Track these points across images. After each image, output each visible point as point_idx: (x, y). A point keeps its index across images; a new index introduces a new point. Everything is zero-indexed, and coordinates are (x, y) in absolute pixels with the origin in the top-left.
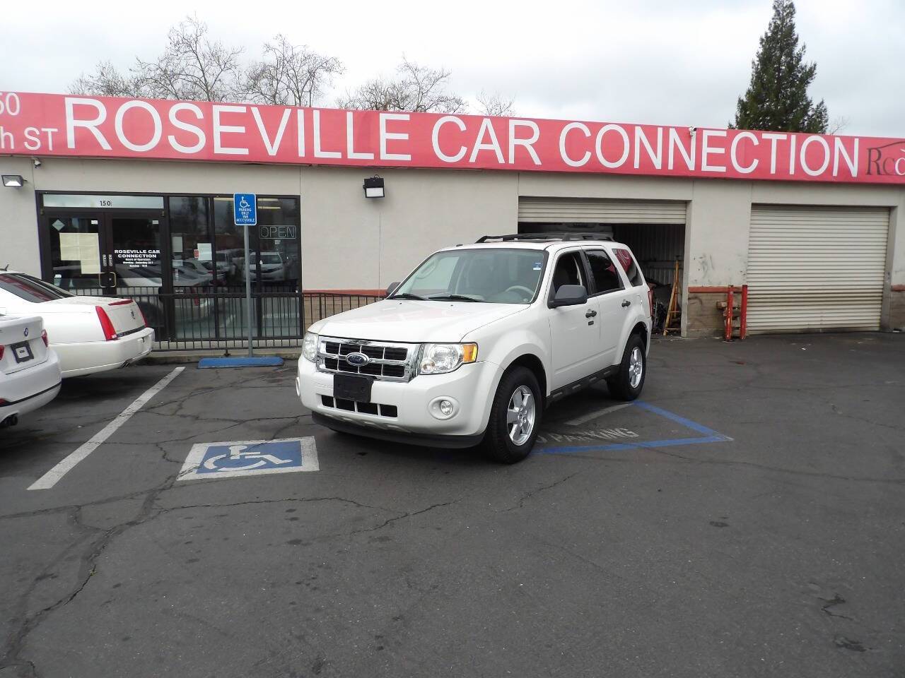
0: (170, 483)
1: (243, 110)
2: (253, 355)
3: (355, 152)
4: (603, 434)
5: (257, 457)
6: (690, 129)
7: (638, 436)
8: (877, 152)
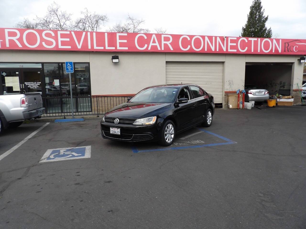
0: (36, 163)
1: (68, 33)
2: (74, 118)
3: (108, 46)
4: (192, 142)
5: (70, 153)
6: (224, 37)
7: (204, 142)
8: (288, 44)
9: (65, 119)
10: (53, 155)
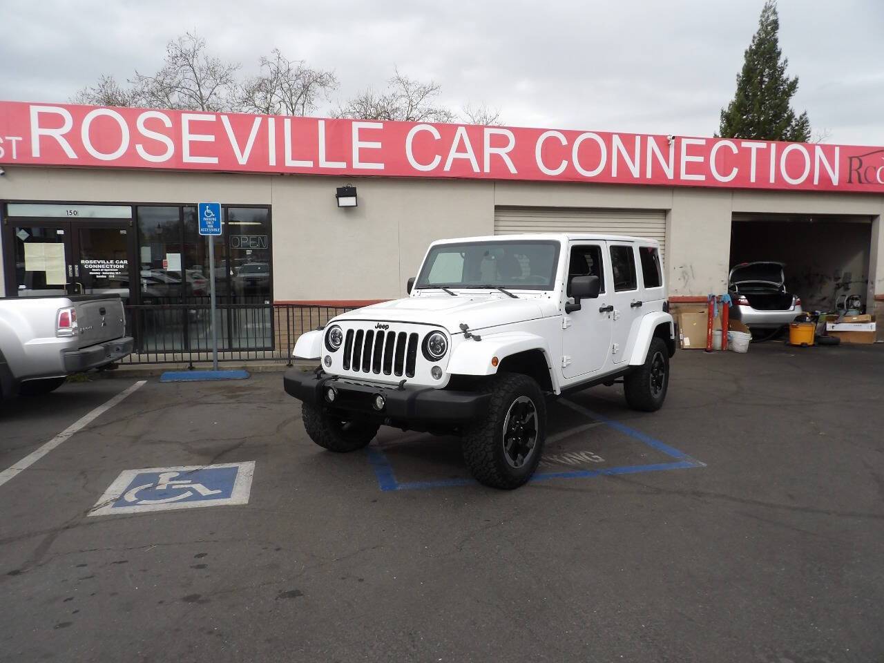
0: (79, 519)
1: (212, 118)
2: (218, 369)
3: (327, 160)
4: (566, 458)
5: (186, 486)
6: (669, 138)
7: (603, 460)
8: (858, 161)
9: (192, 372)
10: (135, 490)
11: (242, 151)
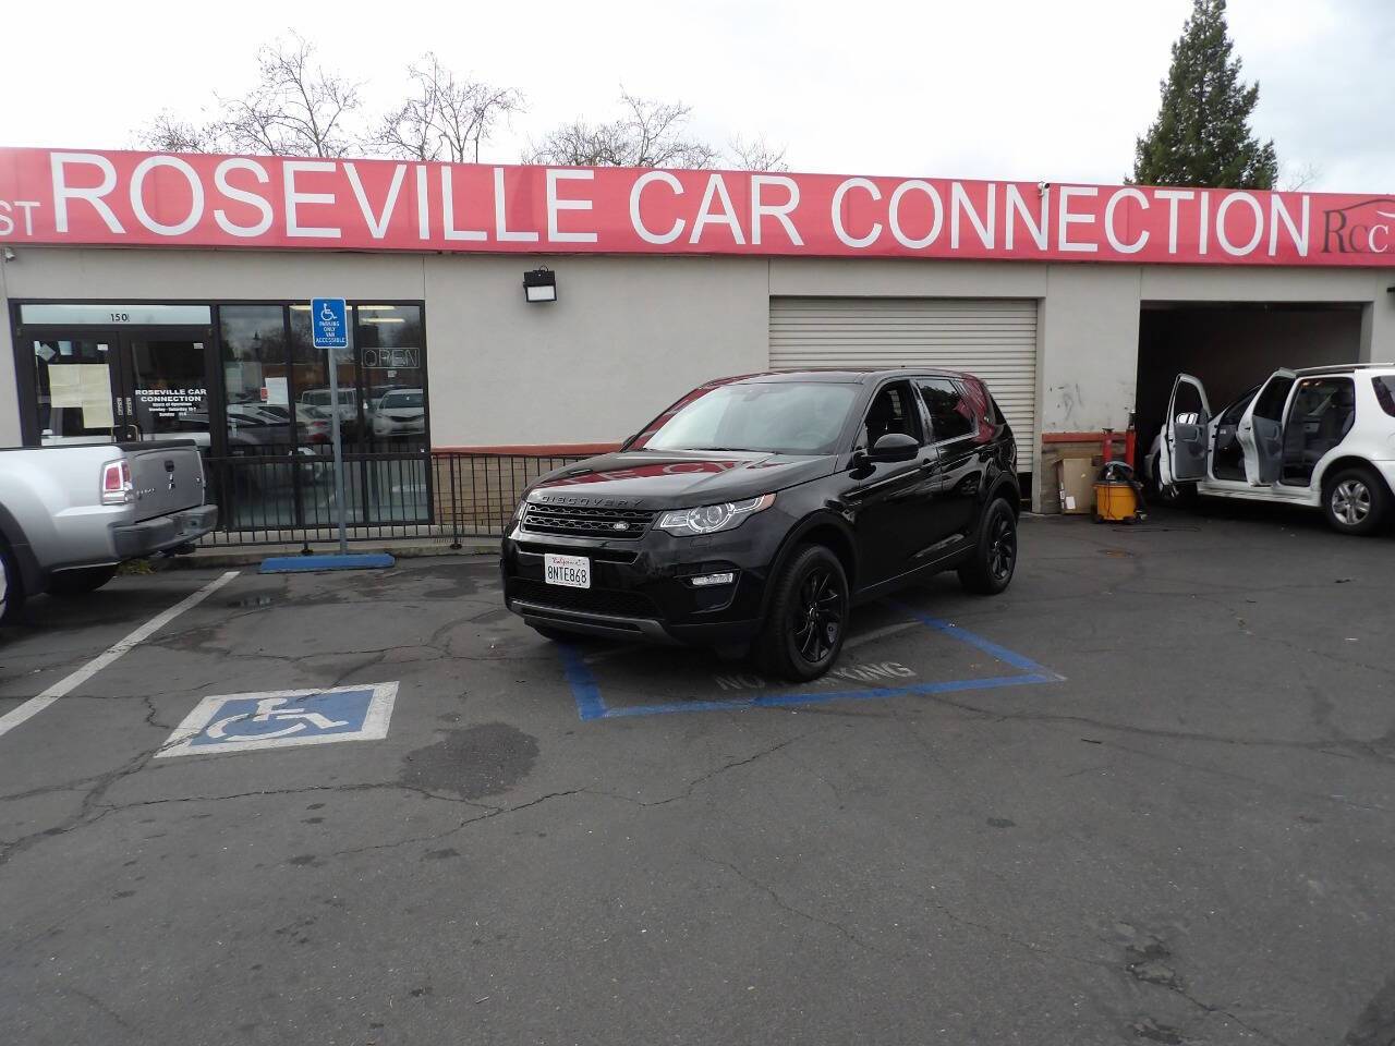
0: (142, 762)
1: (331, 167)
2: (348, 552)
3: (508, 229)
4: (860, 672)
5: (297, 717)
6: (1040, 185)
7: (914, 674)
8: (1340, 217)
9: (308, 558)
10: (223, 723)
11: (378, 215)
